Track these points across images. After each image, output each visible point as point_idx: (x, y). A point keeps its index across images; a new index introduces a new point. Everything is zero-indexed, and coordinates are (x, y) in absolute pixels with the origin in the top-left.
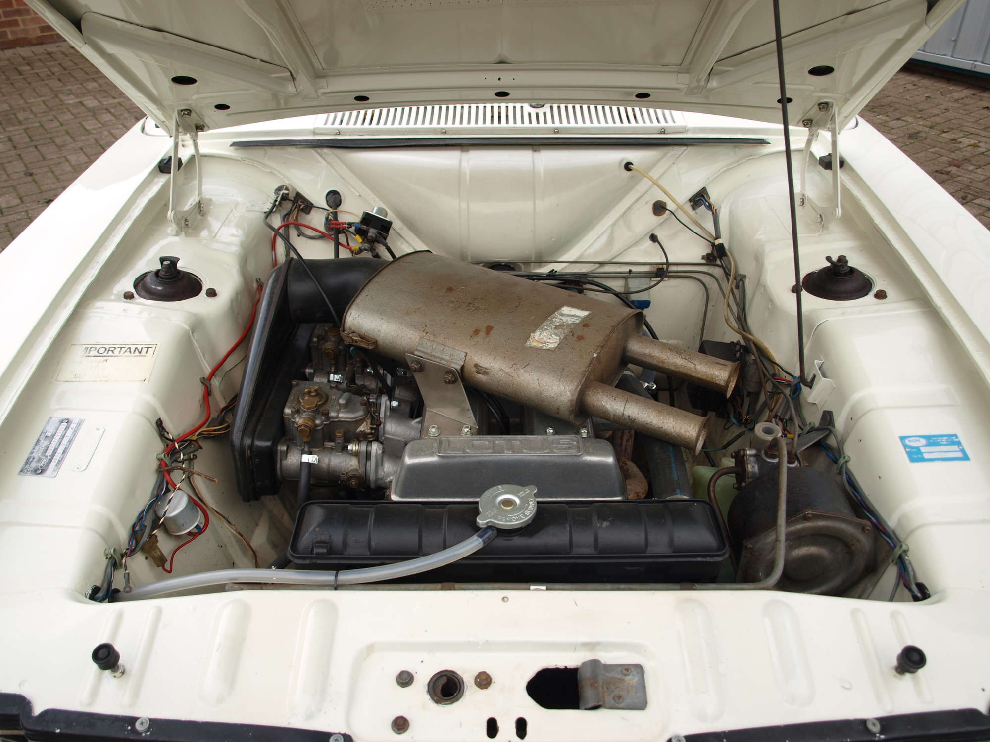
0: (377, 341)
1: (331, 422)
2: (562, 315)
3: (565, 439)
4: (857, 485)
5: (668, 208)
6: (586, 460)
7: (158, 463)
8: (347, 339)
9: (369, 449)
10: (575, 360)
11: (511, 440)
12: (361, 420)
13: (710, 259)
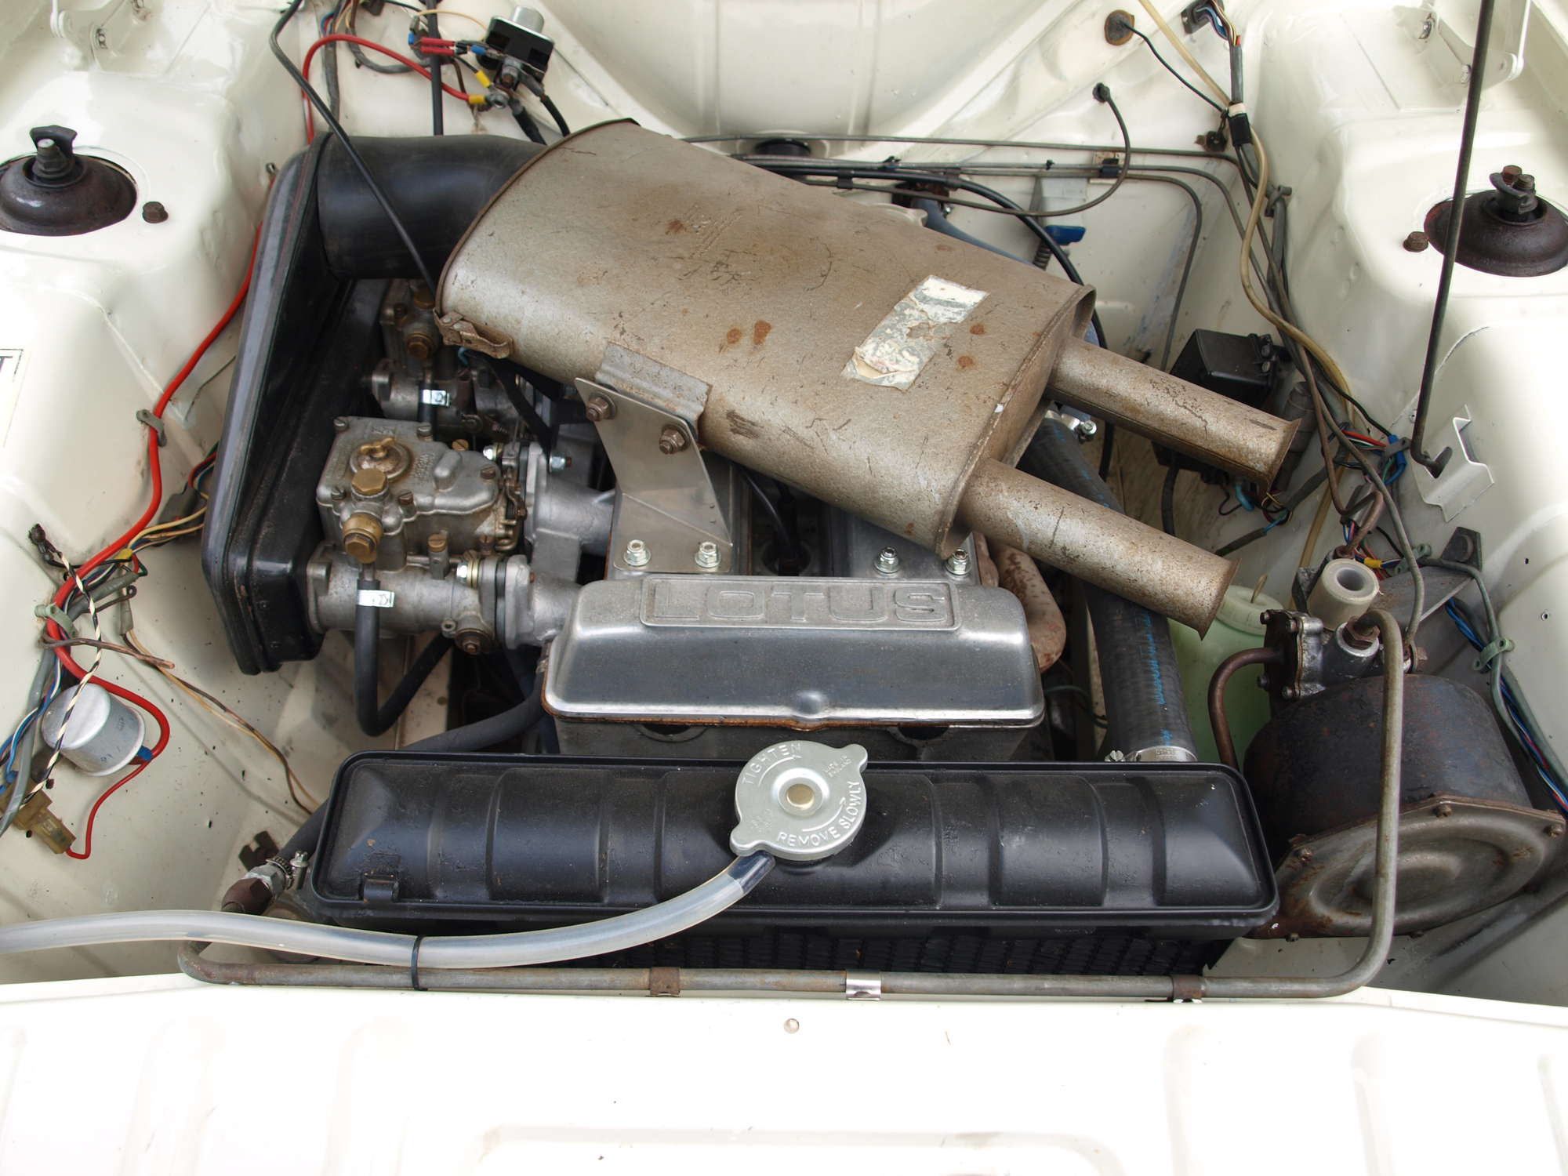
0: (513, 342)
1: (420, 516)
2: (925, 299)
3: (921, 588)
4: (1523, 707)
5: (1136, 28)
6: (966, 641)
7: (41, 625)
8: (450, 335)
9: (501, 575)
10: (955, 417)
11: (804, 589)
12: (484, 510)
13: (1212, 144)
